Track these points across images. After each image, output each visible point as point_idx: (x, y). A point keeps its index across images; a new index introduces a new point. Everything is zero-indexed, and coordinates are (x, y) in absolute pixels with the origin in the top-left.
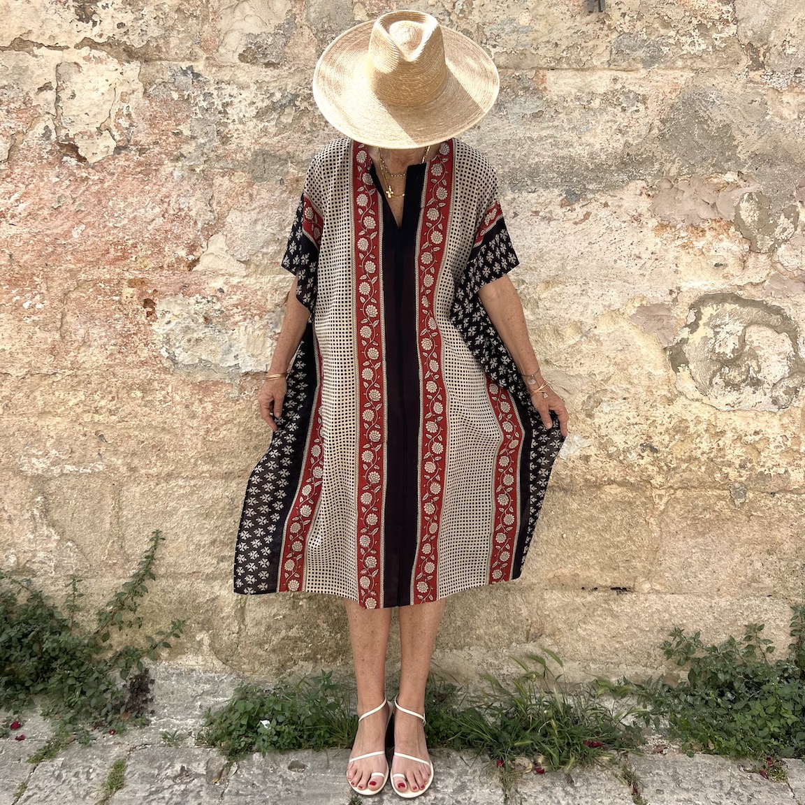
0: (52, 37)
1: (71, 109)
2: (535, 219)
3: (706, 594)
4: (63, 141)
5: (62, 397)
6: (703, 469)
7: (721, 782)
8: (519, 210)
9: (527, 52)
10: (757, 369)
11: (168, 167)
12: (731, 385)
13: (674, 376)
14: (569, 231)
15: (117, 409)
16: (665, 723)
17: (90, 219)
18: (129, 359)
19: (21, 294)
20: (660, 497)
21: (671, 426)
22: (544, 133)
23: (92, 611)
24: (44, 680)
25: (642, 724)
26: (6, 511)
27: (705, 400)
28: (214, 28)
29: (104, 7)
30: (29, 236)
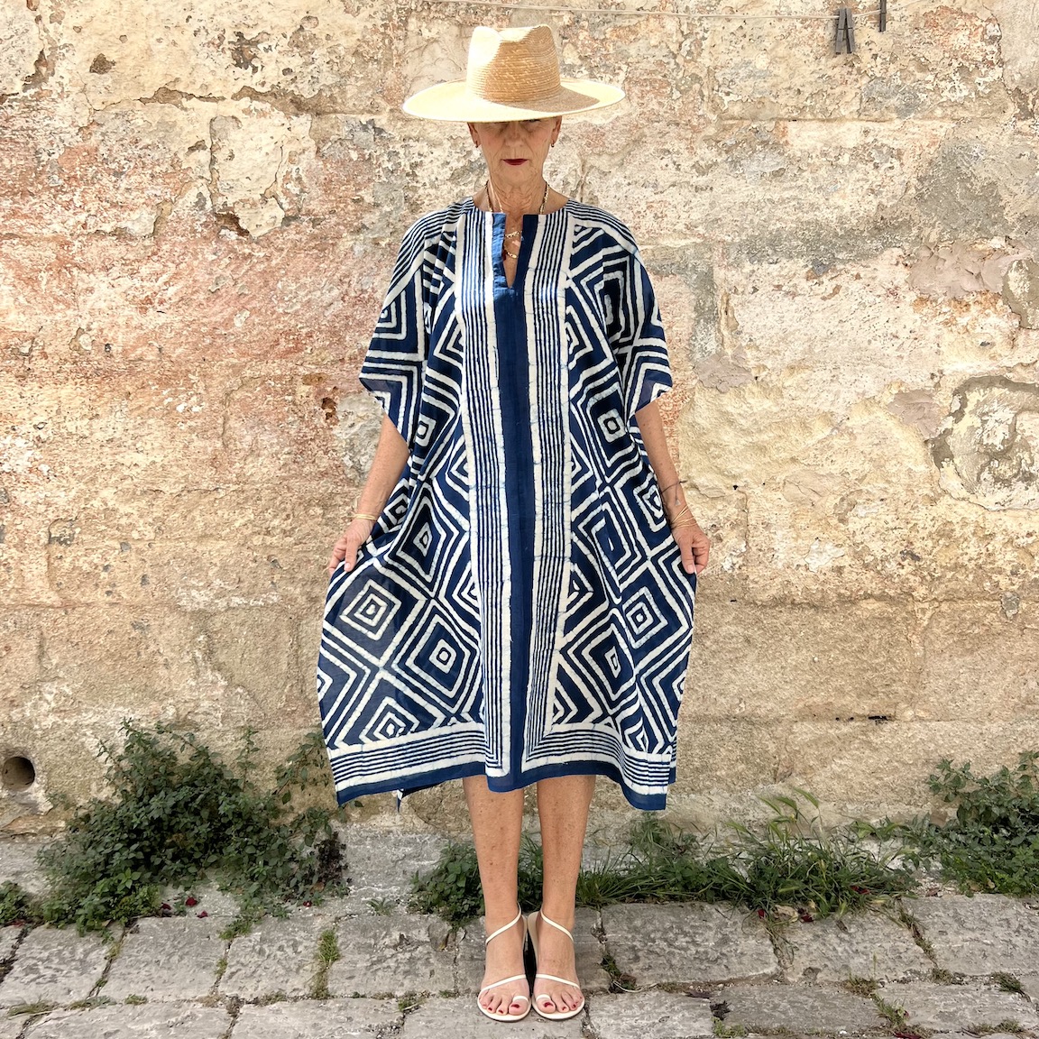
0: (205, 86)
1: (229, 172)
2: (777, 294)
3: (976, 720)
4: (221, 210)
5: (226, 516)
6: (971, 577)
7: (1007, 921)
8: (758, 284)
9: (766, 101)
10: (1029, 462)
11: (347, 241)
12: (1000, 481)
13: (938, 472)
14: (816, 308)
15: (293, 529)
16: (937, 865)
17: (255, 304)
18: (307, 469)
19: (174, 395)
20: (924, 611)
21: (934, 529)
22: (786, 194)
23: (267, 769)
24: (215, 852)
25: (911, 866)
26: (161, 655)
27: (972, 499)
28: (399, 75)
29: (266, 50)
30: (181, 325)
